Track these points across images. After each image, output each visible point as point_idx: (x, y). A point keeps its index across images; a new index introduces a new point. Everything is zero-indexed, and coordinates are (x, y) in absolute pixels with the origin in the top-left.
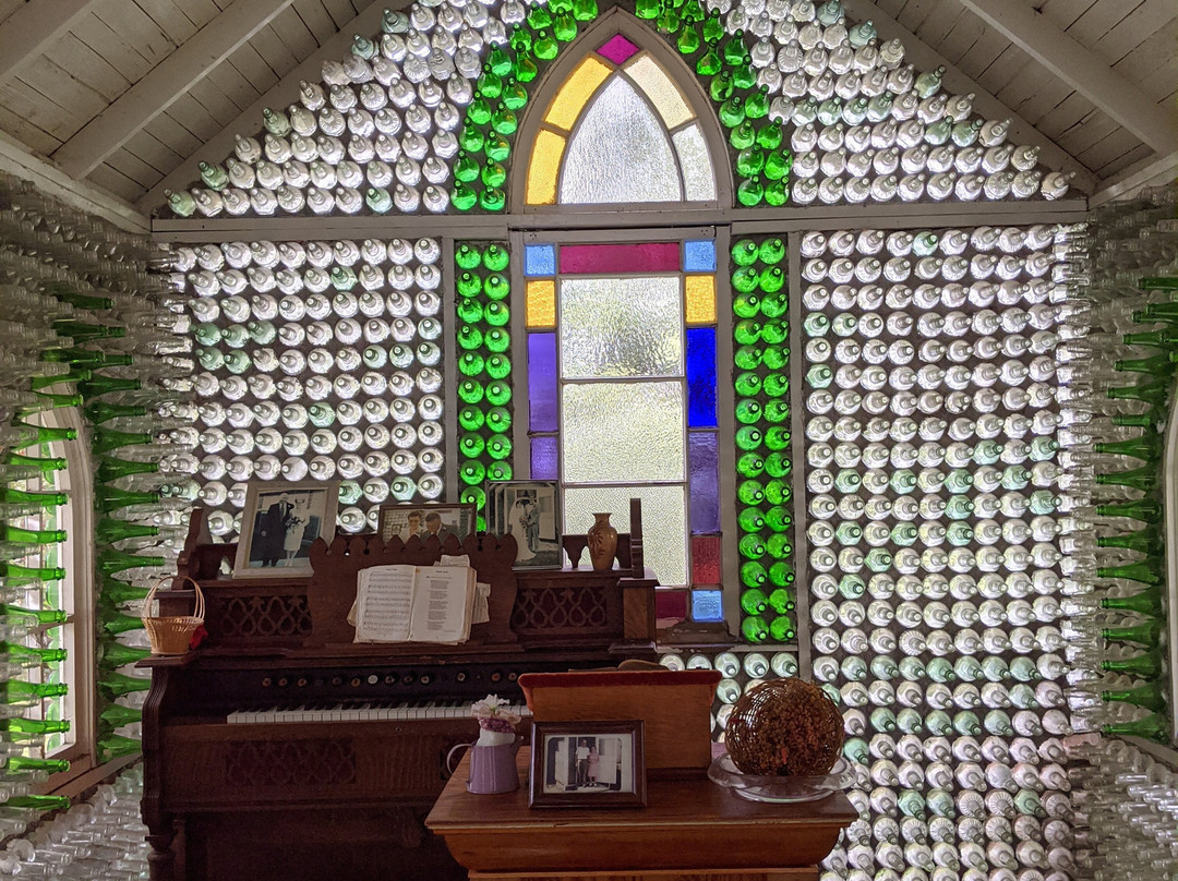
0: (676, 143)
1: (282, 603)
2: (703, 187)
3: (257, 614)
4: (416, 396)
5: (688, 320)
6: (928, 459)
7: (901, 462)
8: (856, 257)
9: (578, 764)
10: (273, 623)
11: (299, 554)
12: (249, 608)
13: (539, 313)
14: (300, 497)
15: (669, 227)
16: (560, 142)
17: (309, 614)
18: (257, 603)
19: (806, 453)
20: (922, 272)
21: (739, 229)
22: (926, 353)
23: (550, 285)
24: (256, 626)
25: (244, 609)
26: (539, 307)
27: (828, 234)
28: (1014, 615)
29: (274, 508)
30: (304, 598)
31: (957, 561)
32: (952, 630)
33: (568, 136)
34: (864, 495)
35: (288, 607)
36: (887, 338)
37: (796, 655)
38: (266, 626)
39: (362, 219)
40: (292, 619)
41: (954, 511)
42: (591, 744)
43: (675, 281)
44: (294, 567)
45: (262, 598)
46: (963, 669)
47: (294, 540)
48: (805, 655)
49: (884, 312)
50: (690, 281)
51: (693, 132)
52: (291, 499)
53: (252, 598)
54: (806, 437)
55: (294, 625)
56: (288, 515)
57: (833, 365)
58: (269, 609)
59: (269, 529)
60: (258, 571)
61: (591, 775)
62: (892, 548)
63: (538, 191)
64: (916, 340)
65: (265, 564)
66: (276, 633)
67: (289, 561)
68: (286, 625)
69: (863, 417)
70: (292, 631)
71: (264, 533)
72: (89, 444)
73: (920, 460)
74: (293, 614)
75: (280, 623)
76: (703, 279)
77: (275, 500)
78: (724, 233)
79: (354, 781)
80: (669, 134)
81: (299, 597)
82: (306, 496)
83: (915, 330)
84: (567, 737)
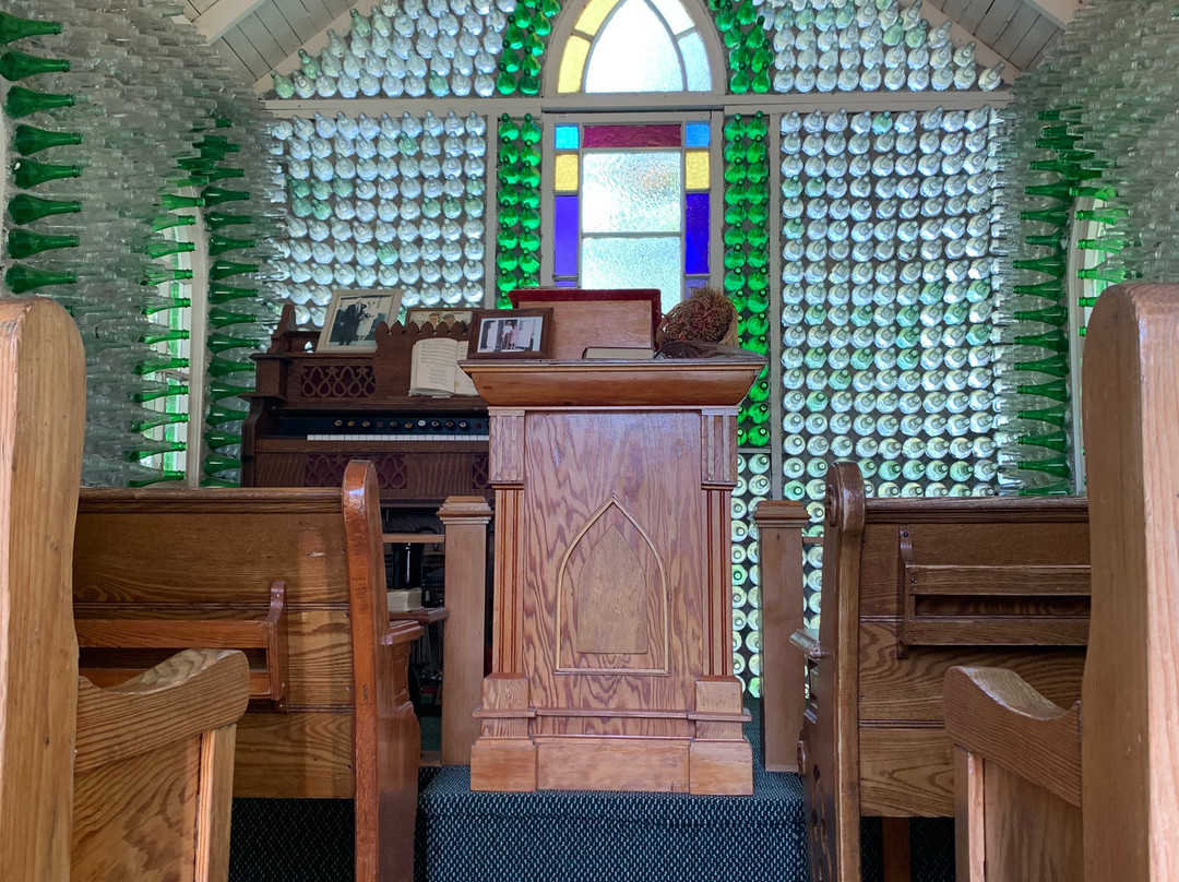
0: (682, 47)
1: (352, 372)
2: (701, 79)
3: (332, 380)
4: (463, 241)
5: (687, 187)
6: (881, 298)
7: (859, 300)
8: (825, 134)
9: (503, 336)
10: (344, 387)
11: (368, 338)
12: (326, 375)
13: (564, 181)
14: (371, 300)
15: (673, 111)
16: (586, 44)
17: (374, 380)
18: (332, 371)
19: (781, 293)
20: (880, 147)
21: (729, 111)
22: (882, 213)
23: (573, 159)
24: (332, 389)
25: (322, 376)
26: (564, 176)
27: (802, 116)
28: (953, 427)
29: (352, 308)
30: (370, 368)
31: (905, 383)
32: (901, 437)
33: (592, 39)
34: (829, 327)
35: (357, 375)
36: (850, 199)
37: (769, 456)
38: (339, 389)
39: (426, 101)
40: (360, 385)
41: (903, 341)
42: (514, 323)
43: (678, 156)
44: (363, 345)
45: (336, 367)
46: (909, 470)
47: (365, 328)
48: (777, 458)
49: (848, 178)
50: (690, 156)
51: (695, 38)
52: (365, 301)
53: (328, 367)
54: (782, 281)
55: (361, 389)
56: (362, 312)
57: (805, 219)
58: (342, 375)
59: (347, 322)
60: (337, 348)
61: (511, 342)
62: (852, 371)
63: (567, 83)
64: (874, 200)
65: (341, 344)
66: (347, 395)
67: (361, 342)
68: (355, 389)
69: (829, 263)
70: (359, 394)
71: (342, 324)
72: (207, 245)
73: (876, 299)
74: (360, 380)
75: (350, 388)
76: (700, 154)
77: (353, 302)
78: (718, 117)
79: (405, 486)
80: (675, 39)
81: (366, 367)
82: (377, 300)
83: (873, 192)
84: (497, 320)
